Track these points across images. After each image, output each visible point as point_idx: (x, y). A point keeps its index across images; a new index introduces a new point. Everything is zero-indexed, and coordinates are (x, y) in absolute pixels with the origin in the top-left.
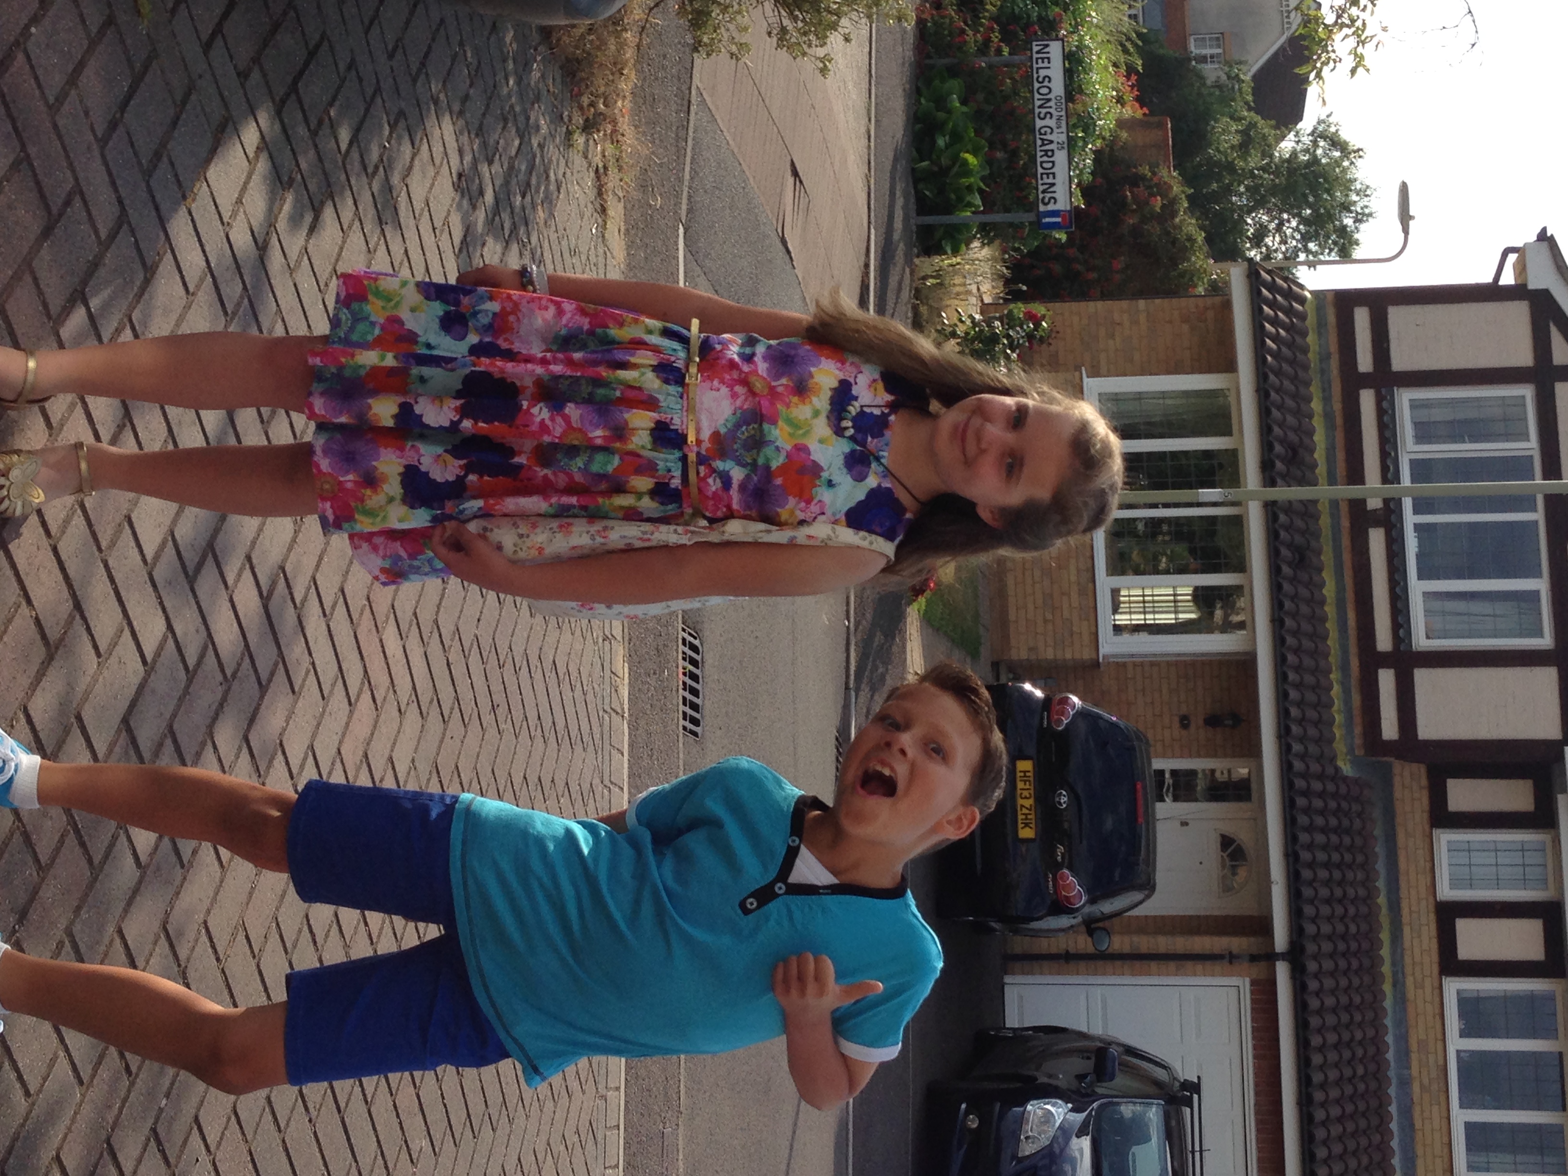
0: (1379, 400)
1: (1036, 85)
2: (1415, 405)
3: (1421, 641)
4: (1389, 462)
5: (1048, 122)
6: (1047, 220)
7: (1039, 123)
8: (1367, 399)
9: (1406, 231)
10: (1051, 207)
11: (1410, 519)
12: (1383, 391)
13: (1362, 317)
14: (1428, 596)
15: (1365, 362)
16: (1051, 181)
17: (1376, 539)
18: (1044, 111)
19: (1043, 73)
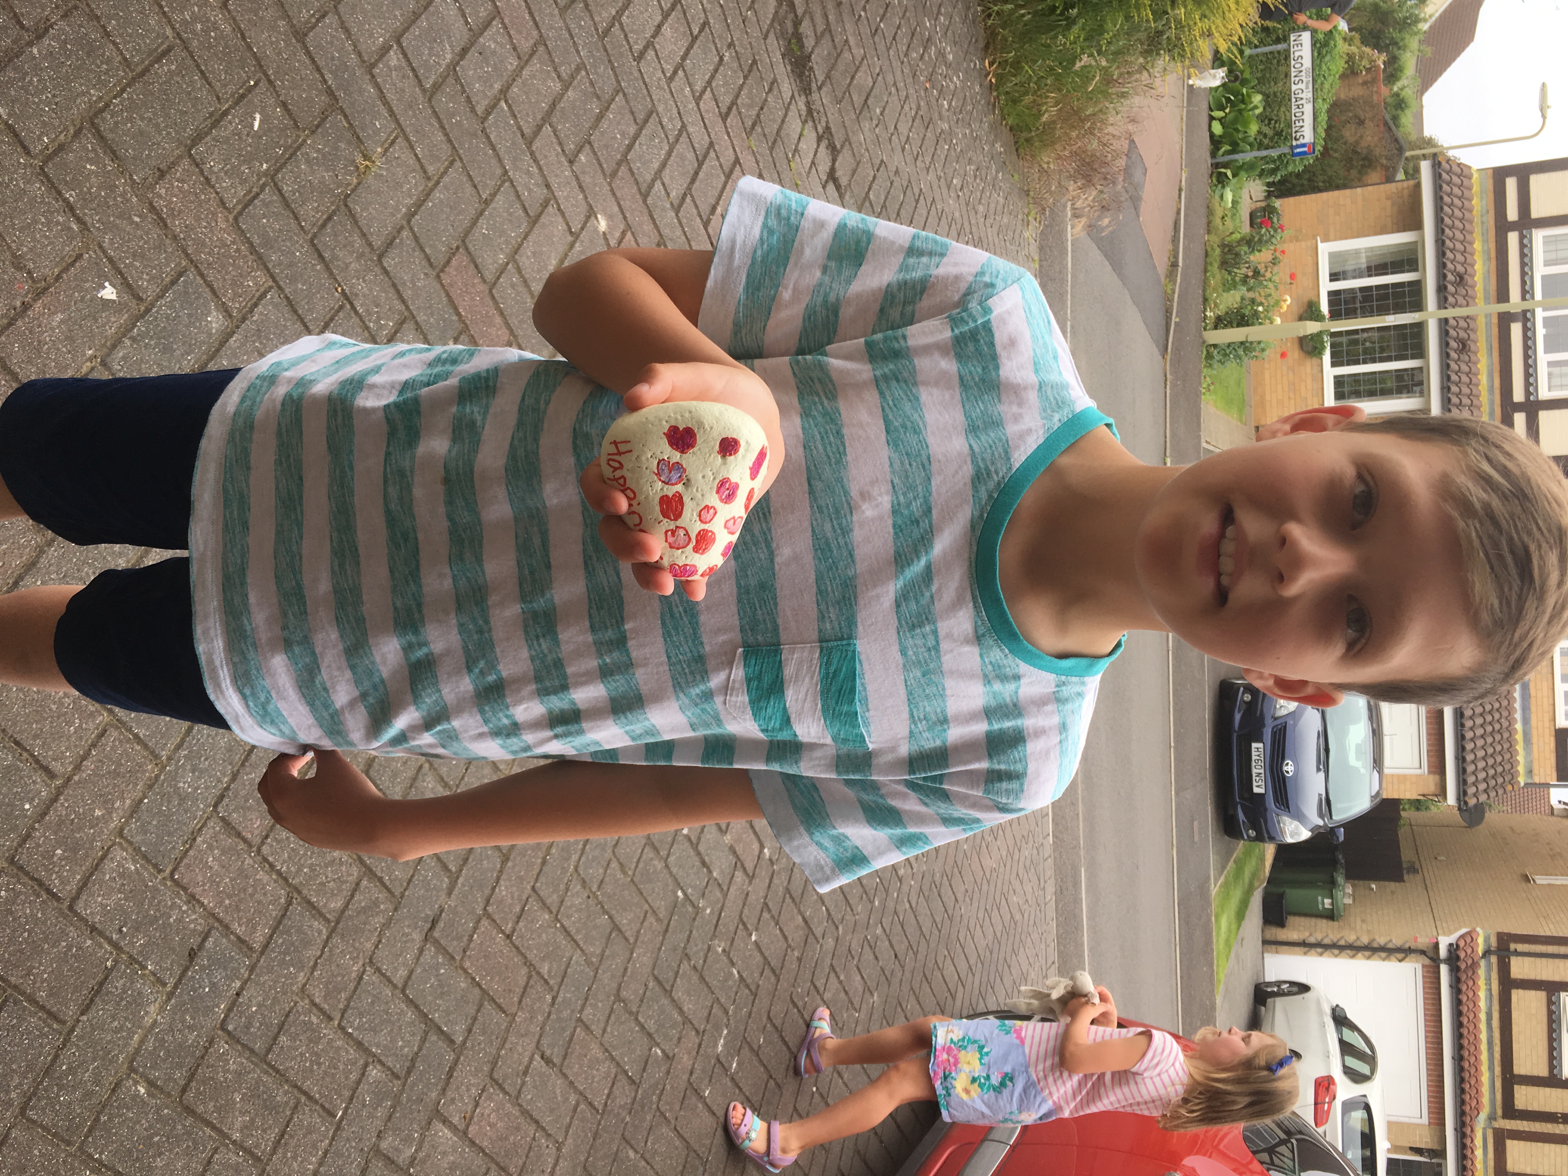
0: (1522, 237)
1: (1293, 62)
2: (1547, 240)
3: (1544, 393)
4: (1527, 278)
5: (1300, 86)
6: (1298, 150)
7: (1294, 87)
8: (1513, 238)
9: (1544, 117)
10: (1302, 141)
11: (1540, 315)
12: (1525, 232)
13: (1511, 184)
14: (1550, 364)
15: (1512, 214)
16: (1301, 124)
17: (1516, 330)
18: (1297, 79)
19: (1297, 54)
